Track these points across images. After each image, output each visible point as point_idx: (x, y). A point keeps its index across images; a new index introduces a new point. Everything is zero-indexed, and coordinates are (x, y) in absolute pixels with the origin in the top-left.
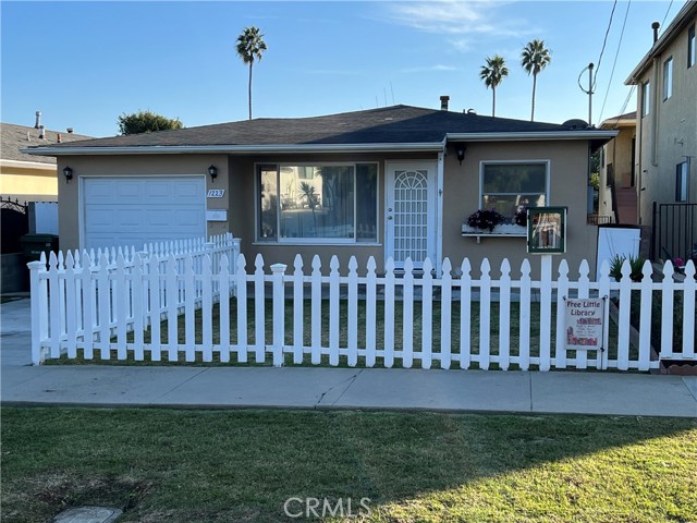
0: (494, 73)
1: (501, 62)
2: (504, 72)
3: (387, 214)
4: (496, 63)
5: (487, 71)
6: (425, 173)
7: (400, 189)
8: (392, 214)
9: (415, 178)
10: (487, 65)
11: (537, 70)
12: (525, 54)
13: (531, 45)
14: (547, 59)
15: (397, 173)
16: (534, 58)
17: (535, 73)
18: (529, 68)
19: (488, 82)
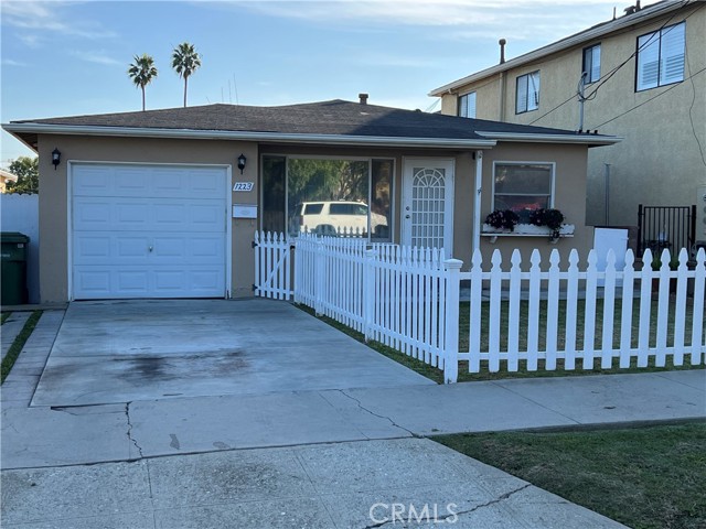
0: (142, 72)
1: (151, 62)
2: (154, 73)
3: (405, 213)
4: (145, 62)
5: (135, 70)
6: (443, 171)
7: (418, 187)
8: (410, 213)
9: (433, 176)
10: (135, 64)
11: (187, 73)
12: (176, 56)
13: (181, 47)
14: (198, 63)
15: (416, 170)
16: (185, 61)
17: (185, 76)
18: (179, 70)
19: (137, 80)
